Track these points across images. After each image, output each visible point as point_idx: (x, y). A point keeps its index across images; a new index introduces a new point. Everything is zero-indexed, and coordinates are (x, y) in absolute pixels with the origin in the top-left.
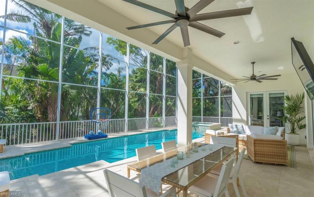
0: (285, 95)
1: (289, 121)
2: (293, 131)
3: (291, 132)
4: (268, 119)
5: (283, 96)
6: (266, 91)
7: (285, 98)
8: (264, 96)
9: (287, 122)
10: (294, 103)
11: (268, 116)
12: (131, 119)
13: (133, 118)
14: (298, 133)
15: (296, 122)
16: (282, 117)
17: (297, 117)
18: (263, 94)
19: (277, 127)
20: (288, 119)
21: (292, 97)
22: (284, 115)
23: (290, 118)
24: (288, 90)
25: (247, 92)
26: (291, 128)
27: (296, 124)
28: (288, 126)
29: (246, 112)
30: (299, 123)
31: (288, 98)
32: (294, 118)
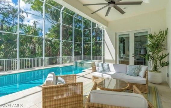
0: (148, 33)
1: (152, 58)
2: (155, 69)
3: (153, 69)
4: (133, 57)
5: (146, 35)
6: (132, 31)
7: (148, 36)
8: (130, 36)
9: (150, 59)
10: (156, 41)
11: (133, 54)
12: (33, 58)
13: (34, 57)
14: (160, 71)
15: (159, 59)
16: (145, 55)
17: (160, 54)
18: (129, 34)
19: (140, 66)
20: (150, 57)
21: (154, 34)
22: (146, 53)
23: (153, 56)
24: (151, 28)
25: (116, 33)
26: (154, 66)
27: (158, 62)
28: (150, 63)
29: (115, 51)
30: (161, 61)
31: (151, 36)
32: (156, 56)
